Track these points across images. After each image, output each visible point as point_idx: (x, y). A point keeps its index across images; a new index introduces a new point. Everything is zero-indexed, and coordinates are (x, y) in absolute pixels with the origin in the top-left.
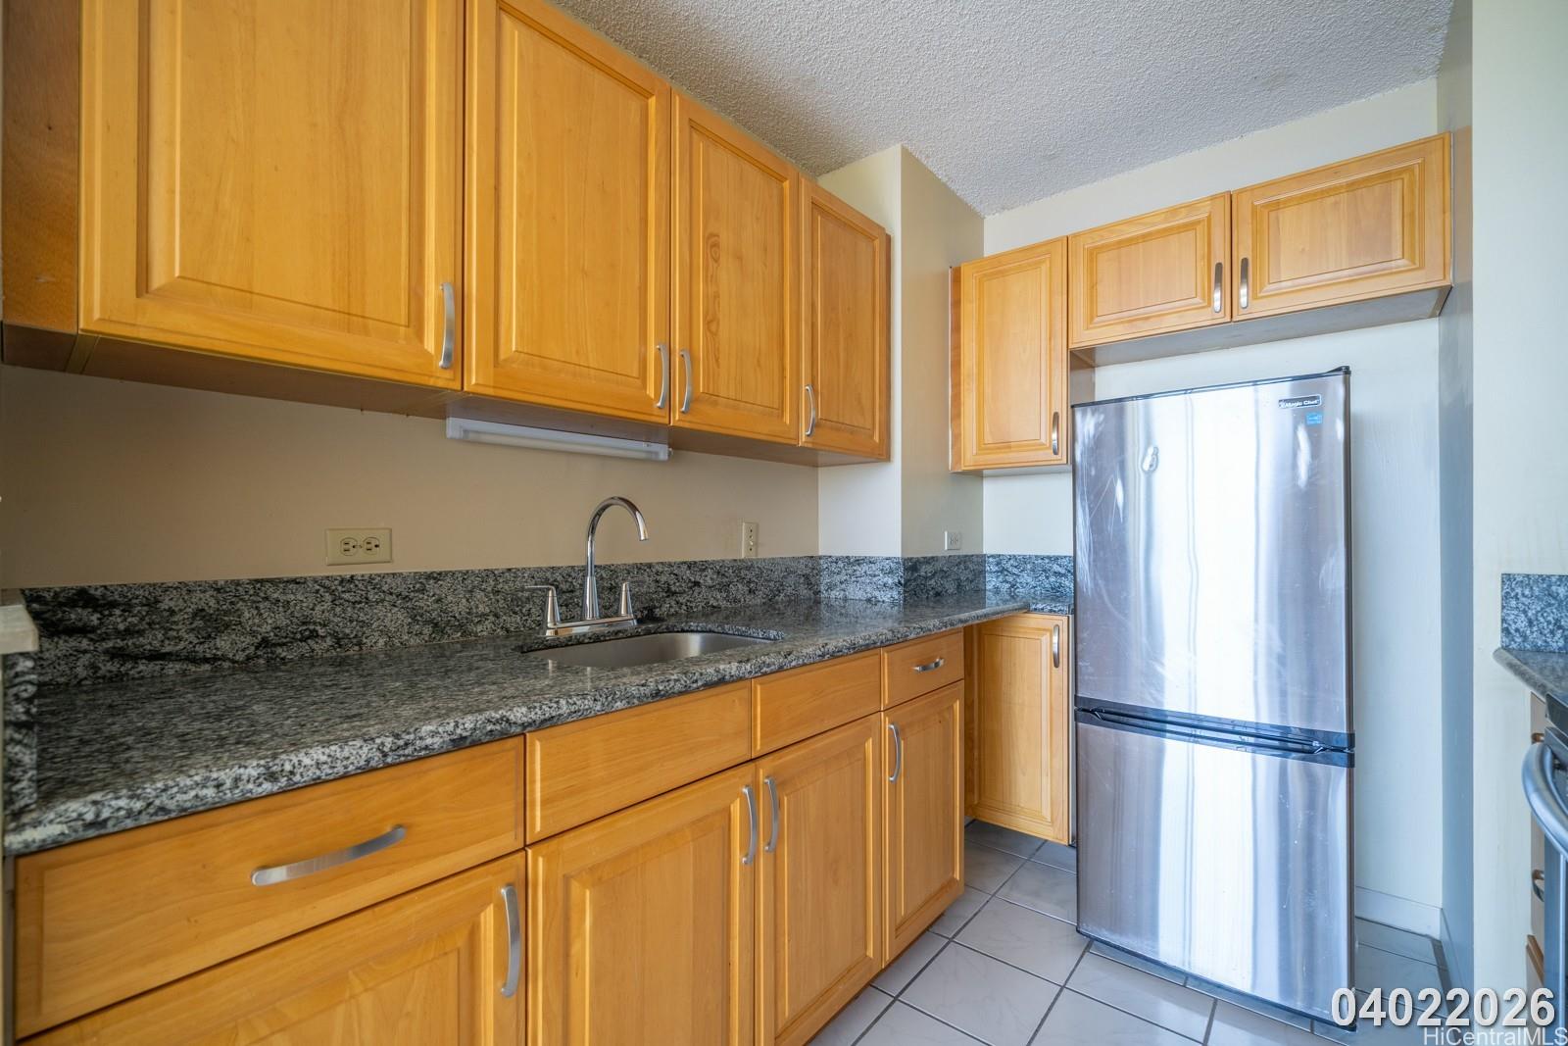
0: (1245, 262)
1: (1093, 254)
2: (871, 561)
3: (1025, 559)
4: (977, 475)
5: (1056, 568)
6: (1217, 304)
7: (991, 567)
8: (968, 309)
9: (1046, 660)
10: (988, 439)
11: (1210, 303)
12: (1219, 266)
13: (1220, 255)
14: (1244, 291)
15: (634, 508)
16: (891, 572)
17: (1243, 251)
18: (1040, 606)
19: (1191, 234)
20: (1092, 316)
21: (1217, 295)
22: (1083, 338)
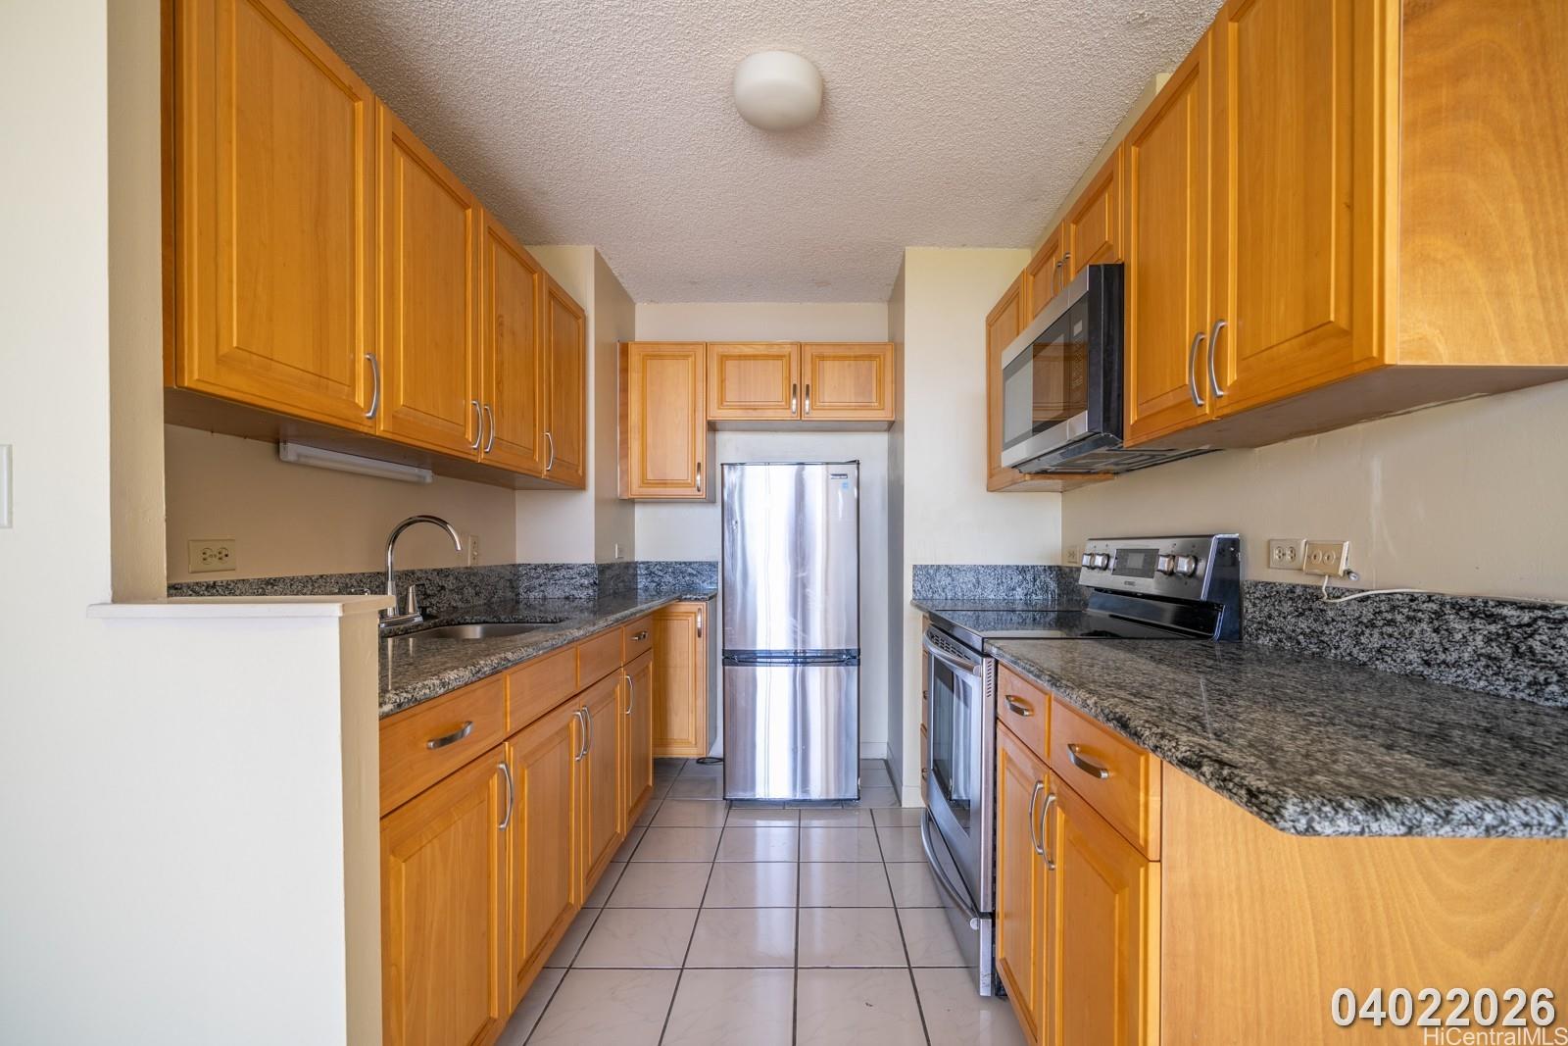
0: (808, 386)
1: (724, 358)
2: (569, 567)
3: (668, 565)
4: (632, 502)
5: (690, 570)
6: (794, 407)
7: (642, 571)
8: (634, 377)
9: (692, 633)
10: (650, 476)
11: (790, 408)
12: (795, 386)
13: (795, 380)
14: (807, 402)
15: (442, 523)
16: (587, 575)
17: (807, 381)
18: (688, 596)
19: (780, 362)
20: (722, 401)
21: (794, 402)
22: (717, 414)
